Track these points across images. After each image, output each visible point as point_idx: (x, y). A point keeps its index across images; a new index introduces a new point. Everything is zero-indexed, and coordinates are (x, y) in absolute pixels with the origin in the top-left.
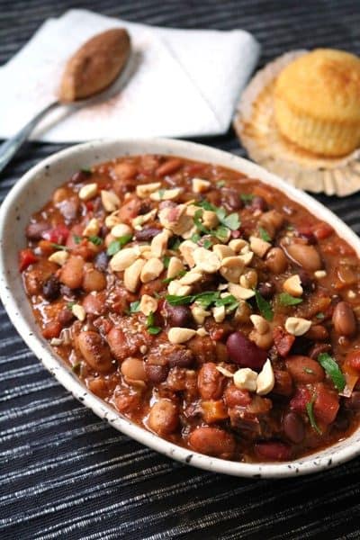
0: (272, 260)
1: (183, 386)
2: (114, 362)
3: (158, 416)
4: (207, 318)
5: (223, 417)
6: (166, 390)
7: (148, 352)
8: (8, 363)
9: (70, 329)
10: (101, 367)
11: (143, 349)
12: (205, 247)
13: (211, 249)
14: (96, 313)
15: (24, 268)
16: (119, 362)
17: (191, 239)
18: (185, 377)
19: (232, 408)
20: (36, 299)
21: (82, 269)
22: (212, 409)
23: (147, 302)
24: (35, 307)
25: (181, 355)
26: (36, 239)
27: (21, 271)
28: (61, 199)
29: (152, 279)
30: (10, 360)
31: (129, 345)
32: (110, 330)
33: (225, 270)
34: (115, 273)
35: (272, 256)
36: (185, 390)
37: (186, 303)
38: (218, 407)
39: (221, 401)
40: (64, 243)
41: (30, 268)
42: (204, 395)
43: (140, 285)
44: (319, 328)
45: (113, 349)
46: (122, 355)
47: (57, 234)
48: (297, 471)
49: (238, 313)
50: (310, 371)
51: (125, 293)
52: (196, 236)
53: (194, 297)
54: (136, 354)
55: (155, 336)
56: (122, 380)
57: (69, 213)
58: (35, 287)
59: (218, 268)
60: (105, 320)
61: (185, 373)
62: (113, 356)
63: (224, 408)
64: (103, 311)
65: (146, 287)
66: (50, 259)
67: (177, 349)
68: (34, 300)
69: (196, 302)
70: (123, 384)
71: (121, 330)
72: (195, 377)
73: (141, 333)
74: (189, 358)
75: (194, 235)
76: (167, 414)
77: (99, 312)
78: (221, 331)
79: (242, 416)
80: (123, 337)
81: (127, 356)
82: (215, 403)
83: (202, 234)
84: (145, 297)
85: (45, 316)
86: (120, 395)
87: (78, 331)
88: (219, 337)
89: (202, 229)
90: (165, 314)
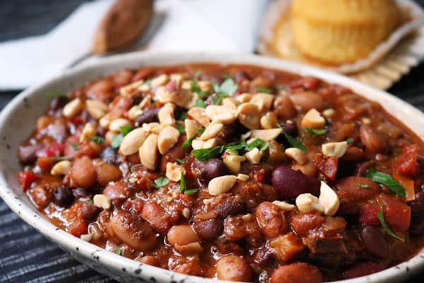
0: (280, 107)
1: (244, 231)
2: (158, 235)
3: (229, 270)
4: (242, 163)
5: (300, 248)
6: (227, 242)
7: (191, 214)
8: (38, 270)
9: (97, 222)
10: (145, 245)
11: (185, 212)
12: (214, 104)
13: (220, 104)
14: (122, 196)
15: (27, 187)
16: (164, 233)
17: (196, 106)
18: (242, 222)
19: (306, 236)
20: (50, 209)
21: (92, 166)
22: (284, 244)
23: (173, 168)
24: (51, 217)
25: (230, 202)
26: (31, 161)
27: (25, 190)
28: (46, 126)
29: (172, 146)
30: (39, 267)
31: (170, 213)
32: (142, 208)
33: (244, 117)
34: (128, 159)
35: (280, 104)
36: (248, 235)
37: (216, 154)
38: (290, 239)
39: (291, 233)
40: (62, 154)
41: (33, 185)
42: (270, 233)
43: (159, 158)
44: (354, 149)
45: (152, 223)
46: (164, 226)
47: (52, 150)
48: (408, 269)
49: (272, 151)
50: (366, 186)
51: (145, 172)
52: (201, 101)
53: (223, 147)
54: (180, 220)
55: (194, 196)
56: (174, 250)
57: (58, 134)
58: (44, 198)
59: (236, 116)
60: (133, 201)
61: (241, 219)
62: (155, 230)
63: (297, 239)
64: (127, 193)
65: (167, 157)
66: (53, 172)
67: (224, 198)
68: (47, 211)
69: (227, 151)
70: (176, 254)
71: (155, 203)
72: (253, 220)
73: (178, 198)
74: (239, 202)
75: (197, 101)
76: (238, 265)
77: (125, 195)
78: (262, 171)
79: (321, 236)
80: (159, 208)
81: (170, 226)
82: (286, 236)
83: (205, 99)
84: (169, 165)
85: (64, 220)
86: (175, 265)
87: (107, 220)
88: (261, 178)
89: (202, 95)
90: (197, 172)
